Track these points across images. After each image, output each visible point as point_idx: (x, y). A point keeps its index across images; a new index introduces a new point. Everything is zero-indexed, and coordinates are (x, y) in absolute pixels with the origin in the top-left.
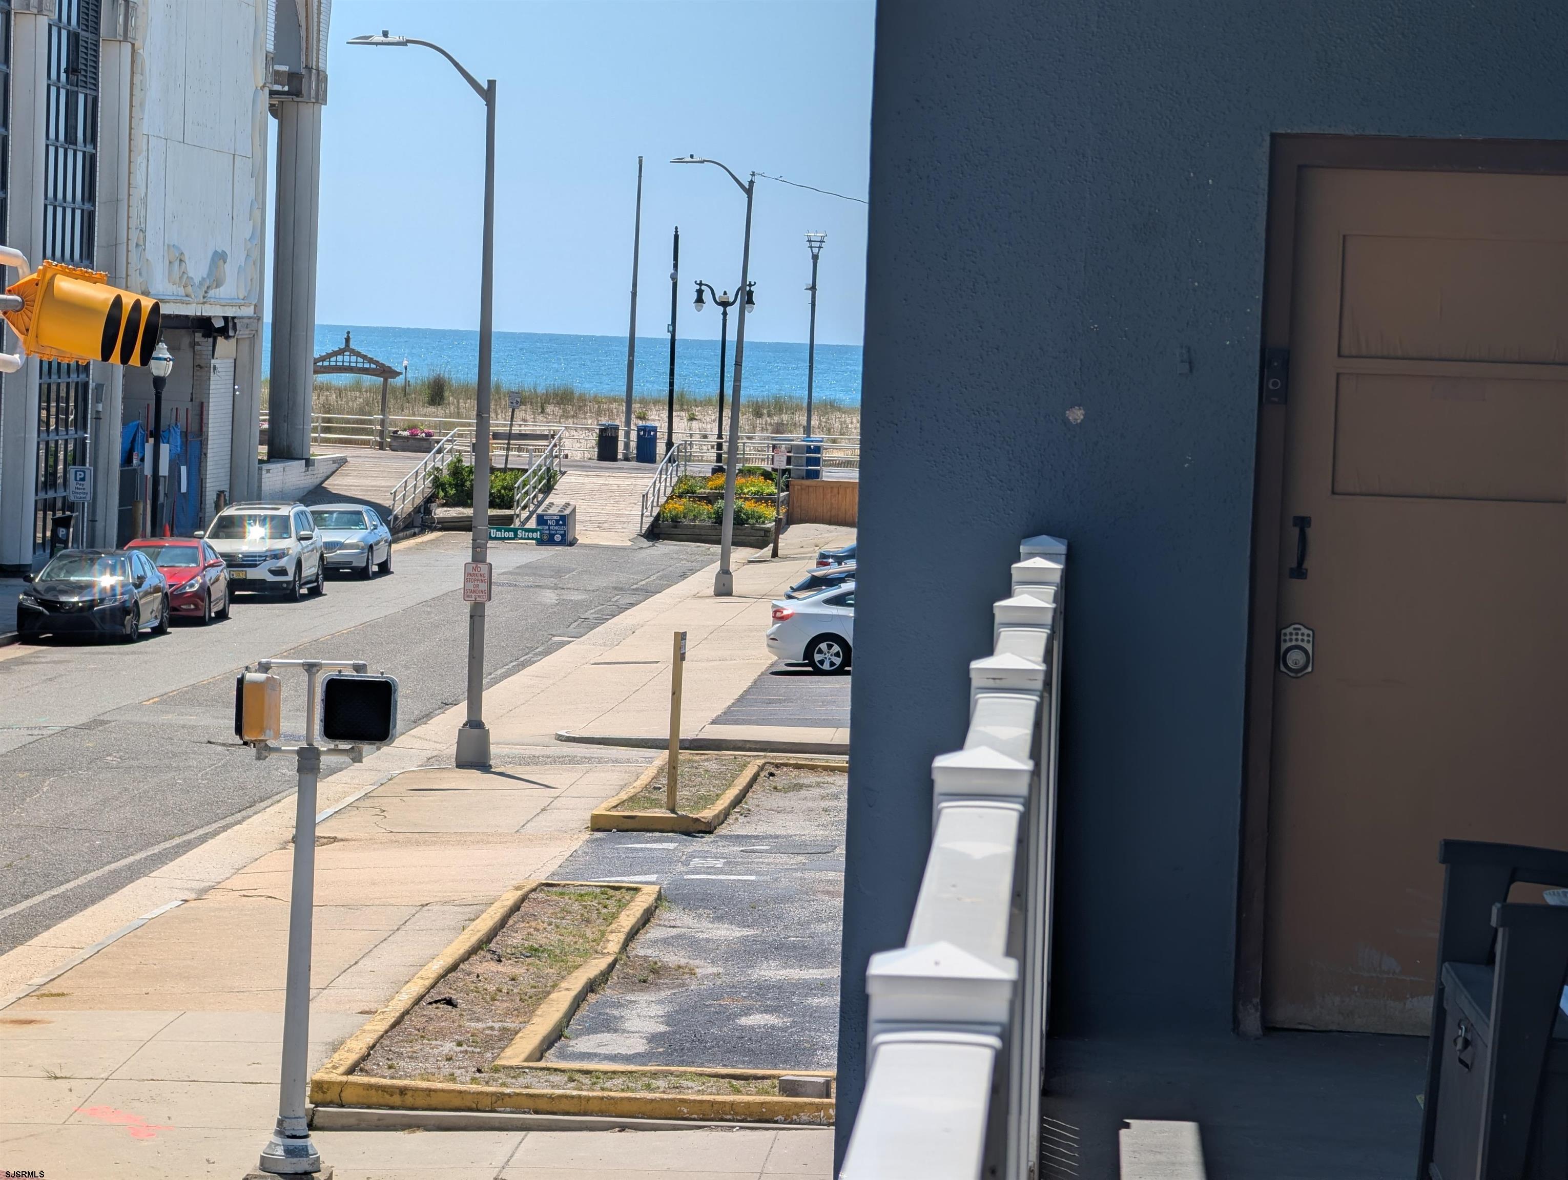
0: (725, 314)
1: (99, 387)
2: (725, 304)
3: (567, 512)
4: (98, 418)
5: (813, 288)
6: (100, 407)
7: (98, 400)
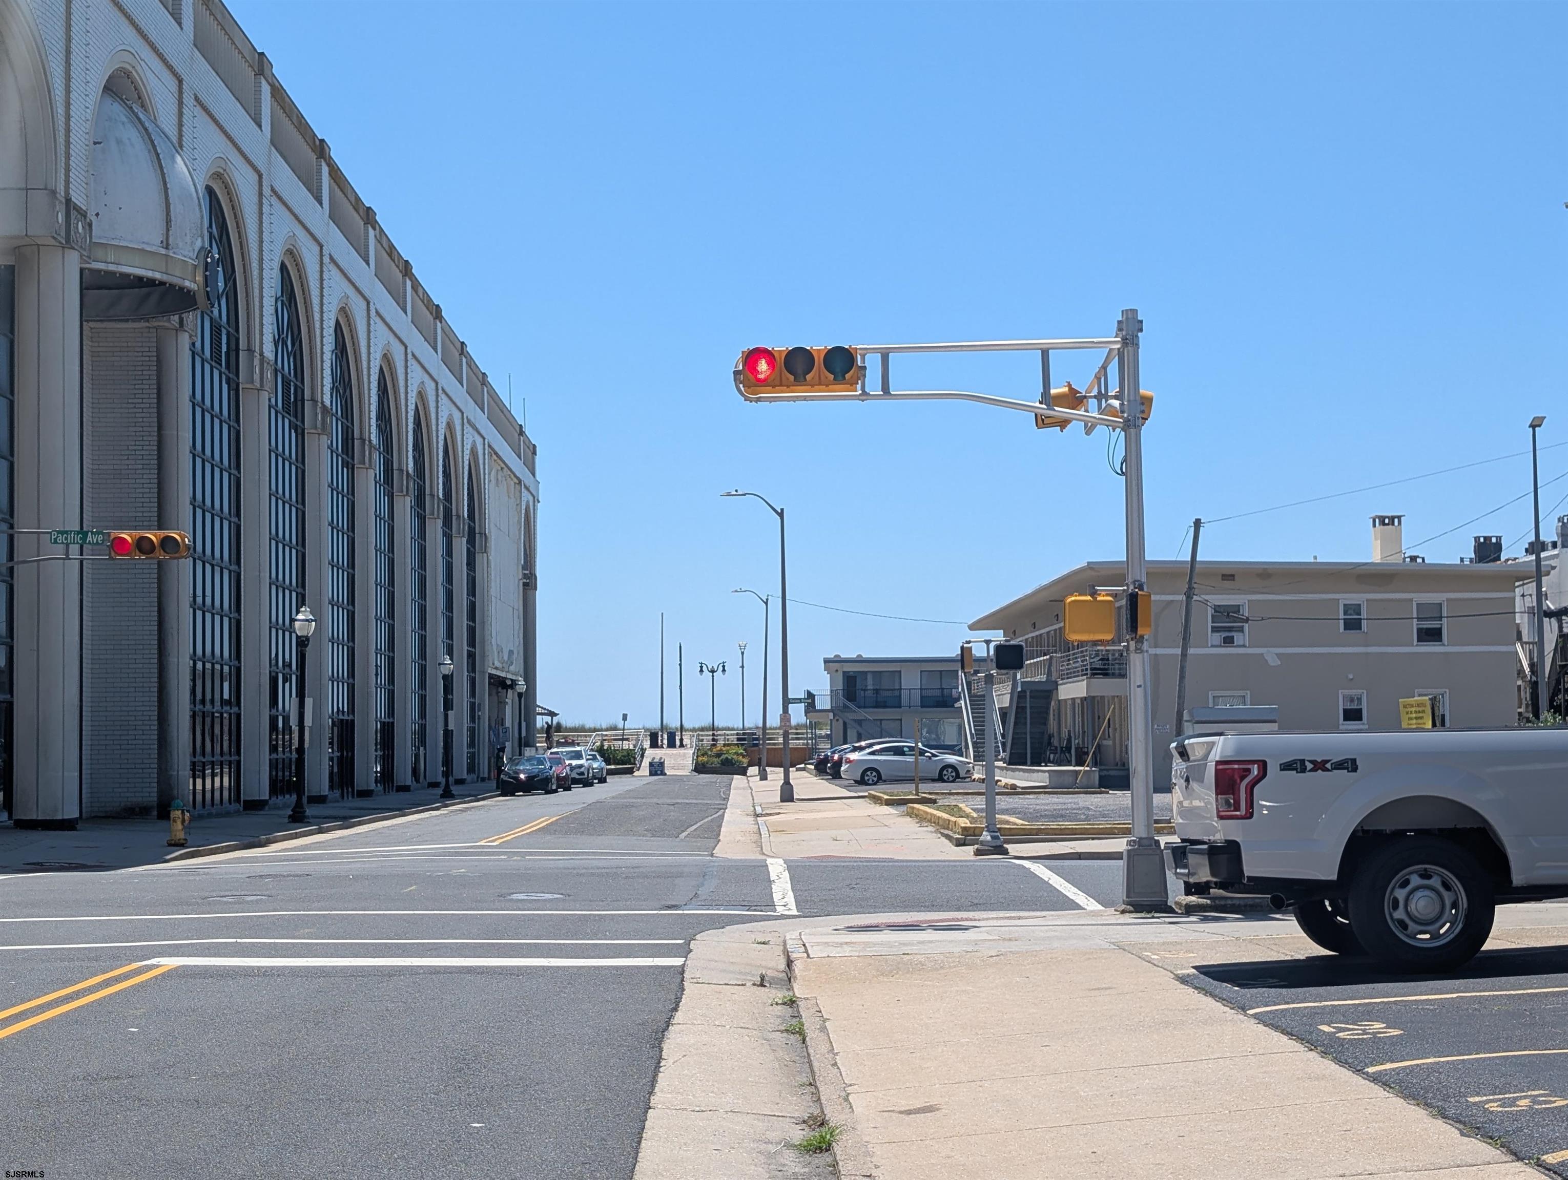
0: (713, 676)
1: (479, 704)
2: (713, 671)
3: (662, 761)
4: (479, 718)
5: (743, 667)
6: (480, 713)
7: (479, 710)
